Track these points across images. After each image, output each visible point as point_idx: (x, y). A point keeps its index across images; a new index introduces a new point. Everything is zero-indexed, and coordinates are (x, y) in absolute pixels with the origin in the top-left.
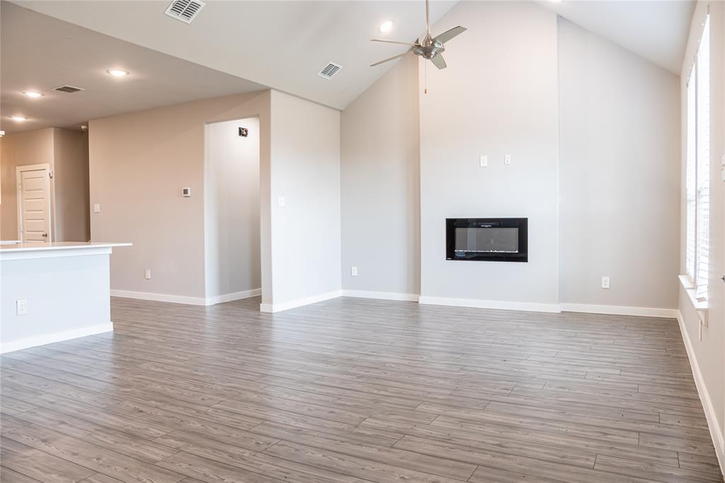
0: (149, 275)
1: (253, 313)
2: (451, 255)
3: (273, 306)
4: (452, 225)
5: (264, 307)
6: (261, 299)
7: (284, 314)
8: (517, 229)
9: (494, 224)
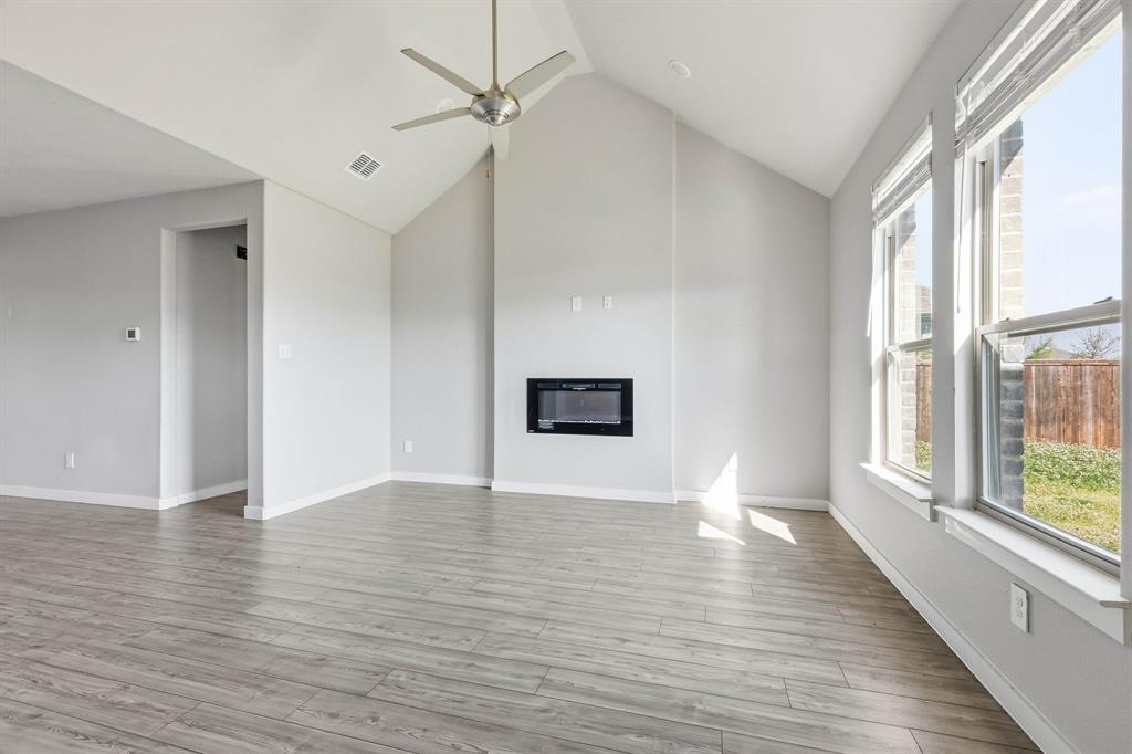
0: (72, 462)
1: (232, 521)
2: (533, 426)
3: (264, 510)
4: (536, 388)
5: (249, 511)
6: (246, 499)
7: (284, 520)
8: (619, 393)
9: (588, 386)
